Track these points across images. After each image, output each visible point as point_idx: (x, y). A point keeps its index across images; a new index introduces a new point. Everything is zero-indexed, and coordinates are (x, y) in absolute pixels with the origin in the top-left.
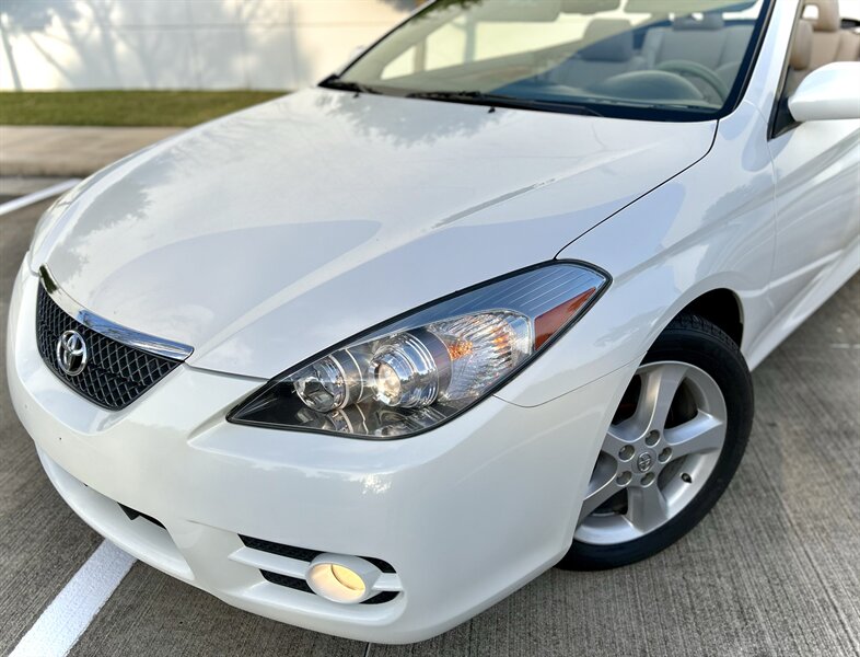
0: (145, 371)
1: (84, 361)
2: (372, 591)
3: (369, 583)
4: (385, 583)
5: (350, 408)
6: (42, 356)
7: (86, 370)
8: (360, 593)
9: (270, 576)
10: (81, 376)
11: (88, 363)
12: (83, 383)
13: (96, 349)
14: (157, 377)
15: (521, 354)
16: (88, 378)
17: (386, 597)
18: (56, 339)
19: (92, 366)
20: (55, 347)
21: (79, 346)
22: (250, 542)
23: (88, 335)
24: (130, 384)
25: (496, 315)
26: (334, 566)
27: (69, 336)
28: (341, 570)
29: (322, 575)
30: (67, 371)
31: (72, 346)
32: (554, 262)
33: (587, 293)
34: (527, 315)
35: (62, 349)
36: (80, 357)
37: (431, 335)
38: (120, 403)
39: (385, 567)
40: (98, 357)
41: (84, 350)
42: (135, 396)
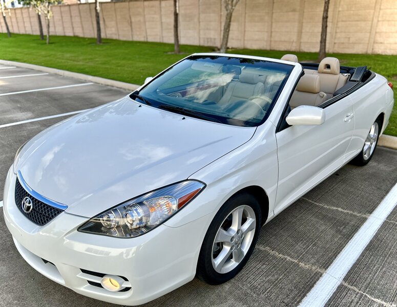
0: (52, 213)
1: (31, 208)
2: (122, 287)
3: (121, 284)
4: (126, 285)
5: (118, 227)
6: (17, 205)
7: (32, 211)
8: (118, 288)
9: (90, 282)
10: (30, 213)
11: (33, 209)
12: (30, 216)
13: (36, 204)
14: (56, 215)
15: (173, 210)
16: (32, 214)
17: (127, 289)
18: (22, 199)
19: (34, 210)
20: (21, 202)
21: (30, 203)
22: (84, 271)
23: (33, 199)
24: (47, 217)
25: (166, 198)
26: (111, 279)
27: (27, 199)
28: (113, 281)
29: (106, 282)
30: (25, 211)
31: (27, 203)
32: (187, 180)
33: (198, 190)
34: (176, 198)
35: (24, 204)
36: (30, 207)
37: (144, 204)
38: (43, 223)
39: (126, 280)
40: (36, 207)
41: (31, 204)
42: (48, 221)
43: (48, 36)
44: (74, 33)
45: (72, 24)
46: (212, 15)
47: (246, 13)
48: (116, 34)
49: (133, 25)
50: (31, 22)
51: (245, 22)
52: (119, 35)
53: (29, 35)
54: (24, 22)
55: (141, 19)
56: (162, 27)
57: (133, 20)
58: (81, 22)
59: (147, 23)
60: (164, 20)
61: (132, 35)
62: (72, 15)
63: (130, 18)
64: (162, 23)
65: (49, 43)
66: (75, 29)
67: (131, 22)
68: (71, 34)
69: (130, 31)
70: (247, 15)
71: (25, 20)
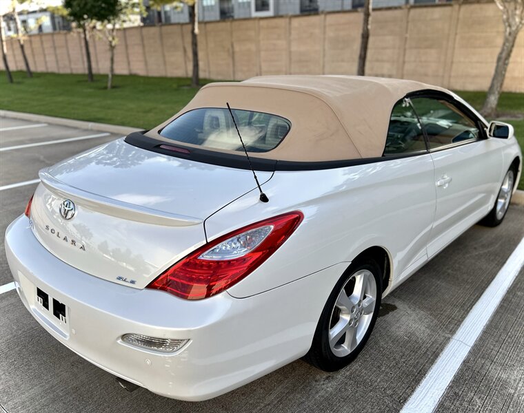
43: (110, 76)
44: (130, 70)
45: (128, 57)
46: (389, 38)
47: (456, 34)
48: (205, 71)
49: (237, 57)
50: (56, 56)
51: (454, 48)
52: (209, 72)
53: (53, 74)
54: (45, 55)
55: (253, 47)
56: (290, 59)
57: (237, 48)
58: (144, 54)
59: (263, 54)
60: (294, 48)
61: (234, 72)
62: (129, 42)
63: (232, 46)
64: (290, 52)
65: (113, 87)
66: (131, 63)
67: (233, 53)
68: (125, 72)
69: (231, 65)
70: (458, 37)
71: (46, 52)
